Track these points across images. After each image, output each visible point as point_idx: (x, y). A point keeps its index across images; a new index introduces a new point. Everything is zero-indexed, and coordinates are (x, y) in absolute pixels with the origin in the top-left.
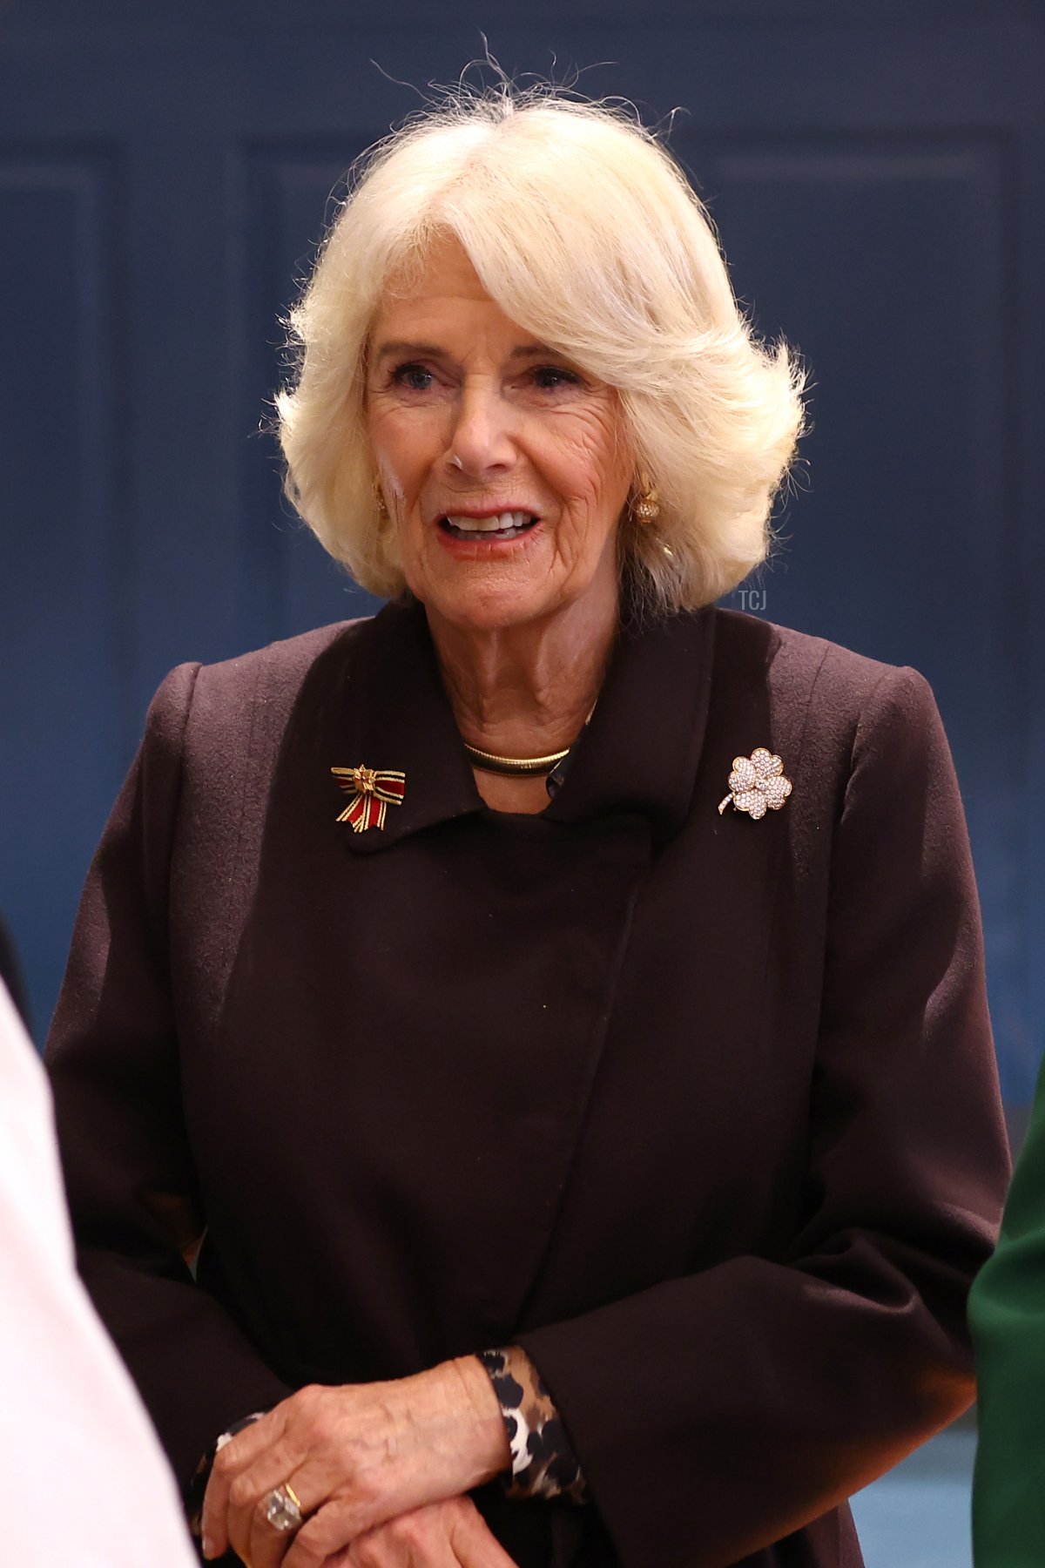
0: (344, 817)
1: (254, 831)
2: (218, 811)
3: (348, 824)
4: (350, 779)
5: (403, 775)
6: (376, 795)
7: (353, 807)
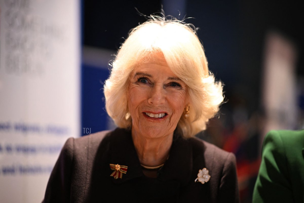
0: (112, 175)
1: (89, 177)
2: (81, 172)
3: (113, 177)
4: (114, 167)
5: (127, 167)
6: (120, 171)
7: (114, 173)
